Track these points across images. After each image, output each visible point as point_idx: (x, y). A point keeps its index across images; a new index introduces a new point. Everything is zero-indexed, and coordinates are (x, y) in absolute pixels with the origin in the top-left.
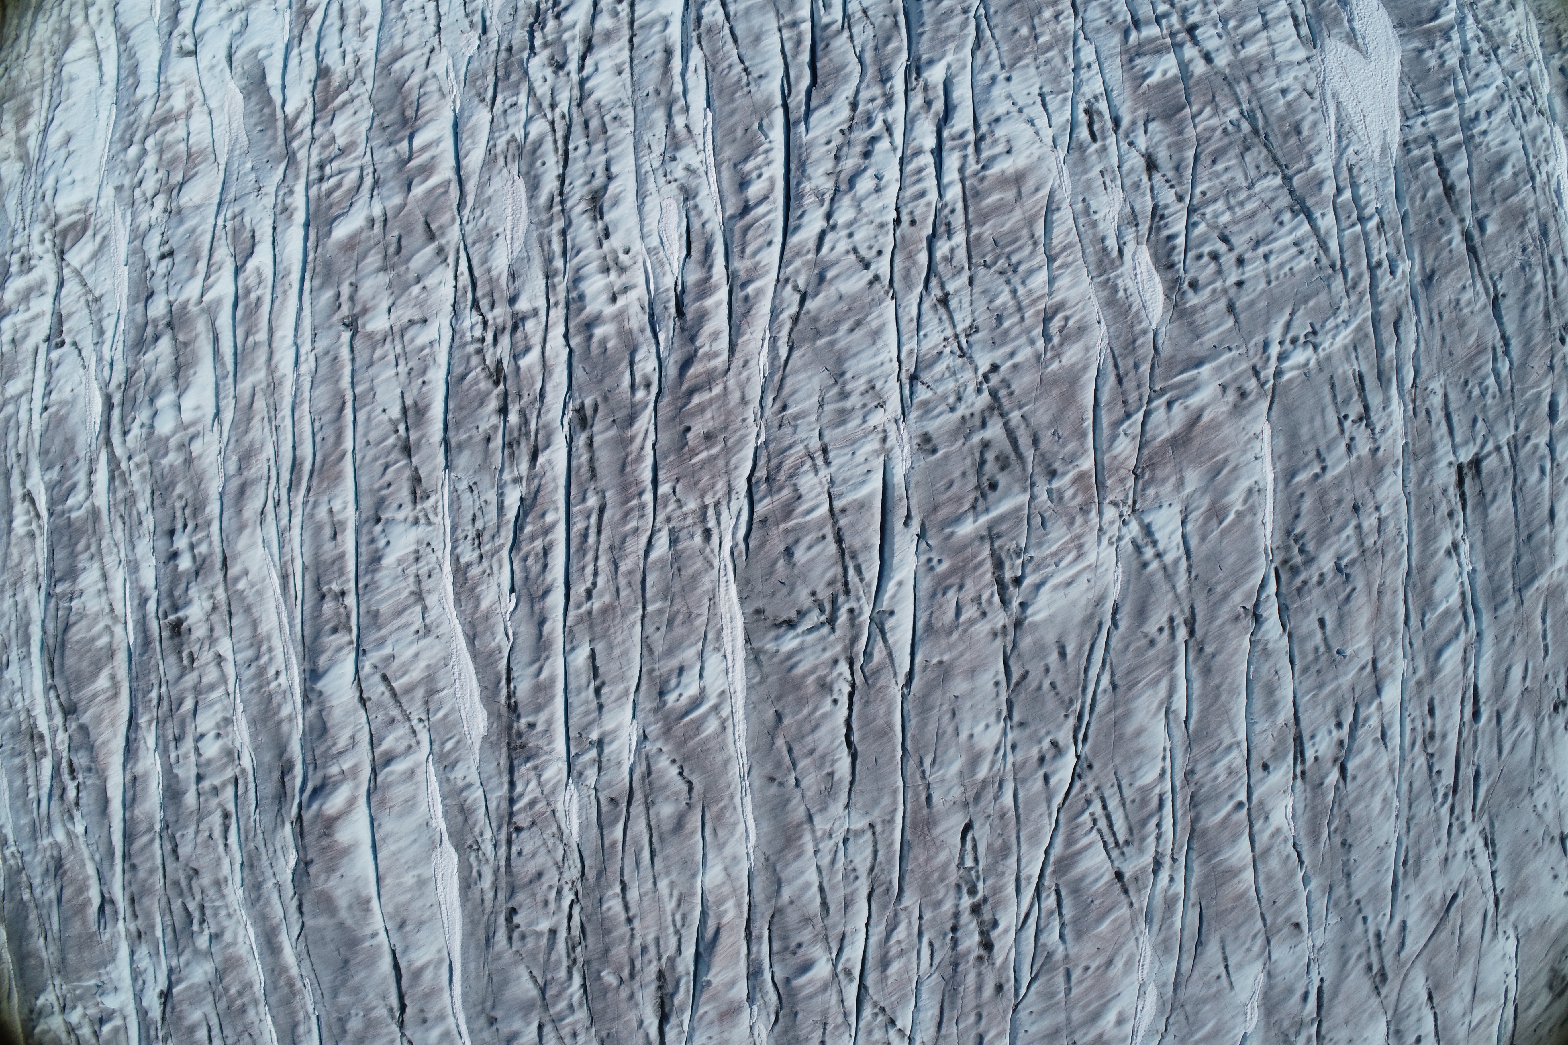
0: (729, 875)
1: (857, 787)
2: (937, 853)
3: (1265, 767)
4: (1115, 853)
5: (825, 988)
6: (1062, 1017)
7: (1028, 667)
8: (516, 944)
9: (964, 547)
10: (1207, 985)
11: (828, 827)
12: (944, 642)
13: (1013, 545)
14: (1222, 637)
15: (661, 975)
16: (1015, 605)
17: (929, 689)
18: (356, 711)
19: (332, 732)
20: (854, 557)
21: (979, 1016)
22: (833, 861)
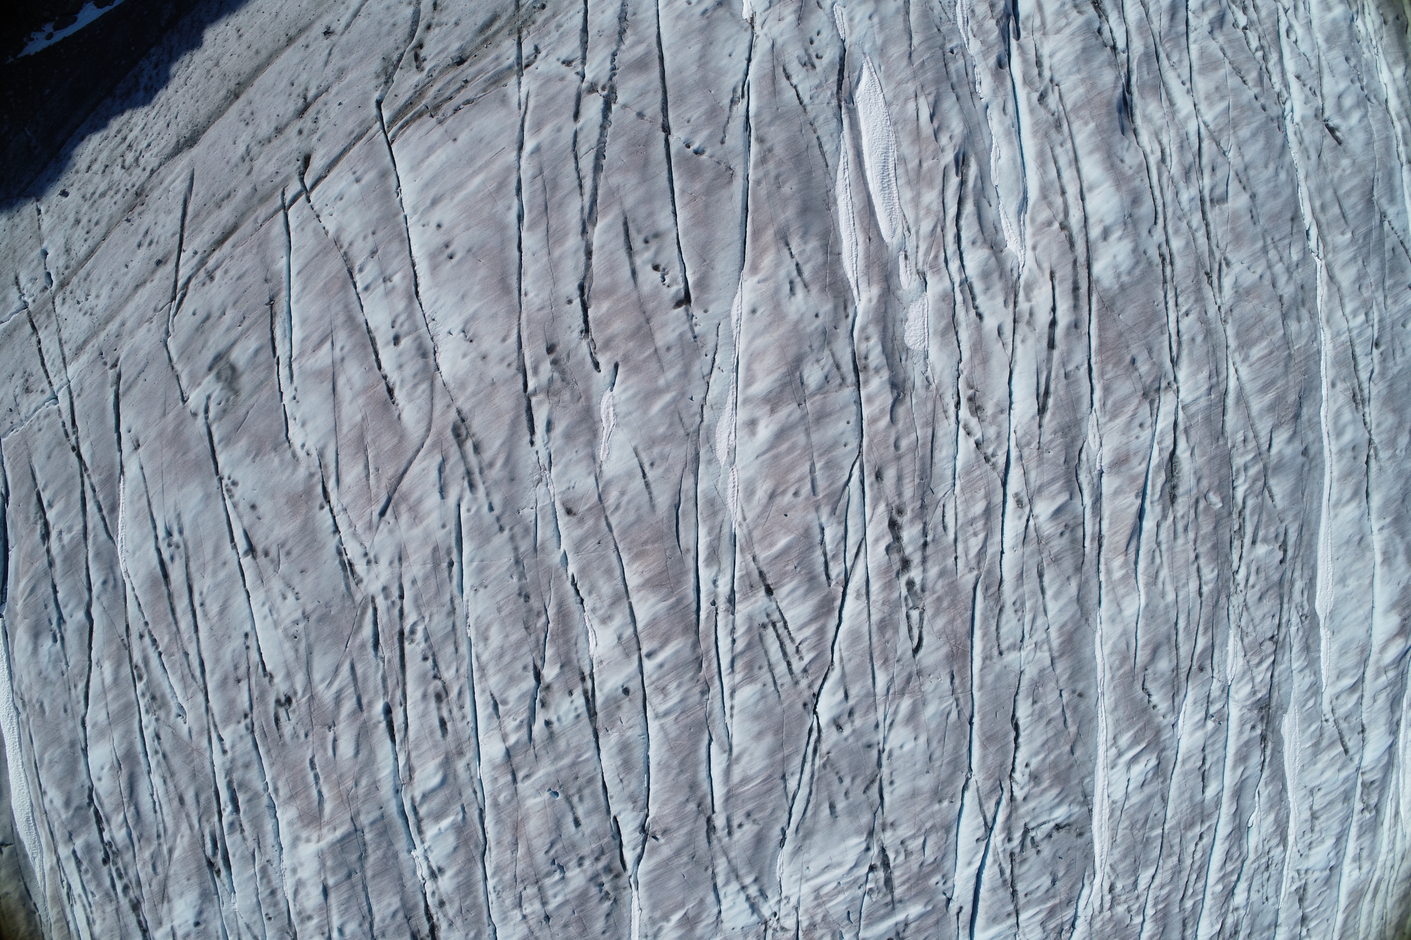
0: (1118, 605)
1: (1013, 690)
2: (945, 627)
3: (626, 691)
4: (776, 616)
5: (1040, 489)
6: (815, 437)
7: (863, 797)
8: (1282, 531)
9: (916, 895)
10: (664, 458)
11: (1039, 654)
12: (938, 820)
13: (874, 897)
14: (681, 818)
15: (1173, 499)
16: (875, 850)
17: (950, 779)
18: (1369, 723)
19: (1388, 704)
20: (1005, 881)
21: (897, 447)
22: (1034, 620)
